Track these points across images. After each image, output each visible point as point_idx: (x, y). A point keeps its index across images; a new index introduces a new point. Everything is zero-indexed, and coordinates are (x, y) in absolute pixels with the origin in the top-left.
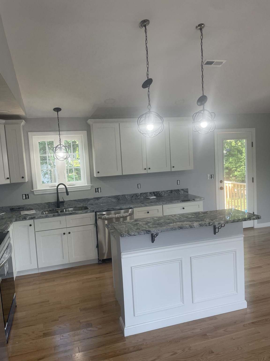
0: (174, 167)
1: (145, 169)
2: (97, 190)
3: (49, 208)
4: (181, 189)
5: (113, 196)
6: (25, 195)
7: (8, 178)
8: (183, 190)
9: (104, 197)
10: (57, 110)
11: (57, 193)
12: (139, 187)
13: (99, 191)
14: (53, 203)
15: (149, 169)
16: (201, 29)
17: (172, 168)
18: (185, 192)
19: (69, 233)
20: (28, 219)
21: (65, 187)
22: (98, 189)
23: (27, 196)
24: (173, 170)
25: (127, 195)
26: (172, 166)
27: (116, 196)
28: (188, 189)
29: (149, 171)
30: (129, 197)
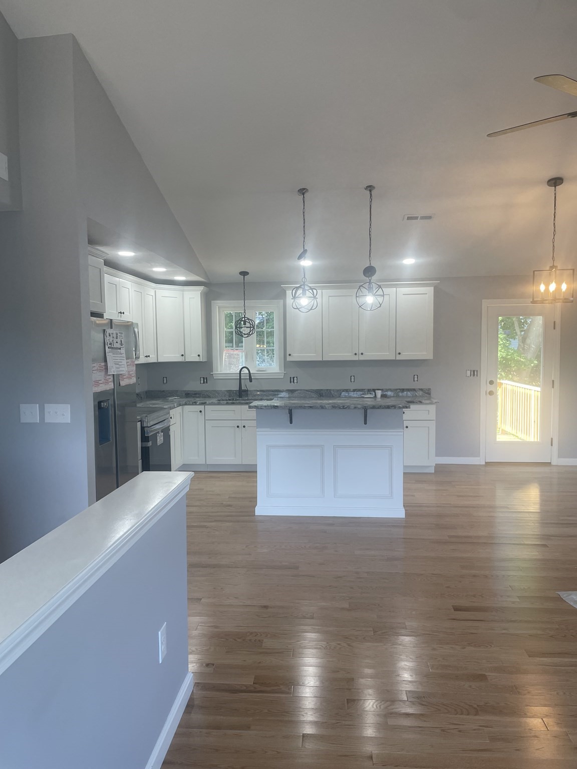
0: (399, 354)
1: (356, 354)
2: (292, 380)
3: (230, 397)
4: (419, 389)
5: (313, 390)
6: (204, 378)
7: (182, 355)
8: (422, 390)
9: (301, 390)
10: (244, 274)
11: (240, 379)
12: (353, 380)
13: (295, 381)
14: (235, 392)
15: (362, 354)
16: (370, 191)
17: (398, 355)
18: (426, 393)
19: (244, 427)
20: (198, 404)
21: (248, 372)
22: (294, 378)
23: (205, 380)
24: (399, 358)
25: (333, 390)
26: (397, 352)
27: (317, 390)
28: (430, 389)
29: (362, 358)
30: (336, 393)
